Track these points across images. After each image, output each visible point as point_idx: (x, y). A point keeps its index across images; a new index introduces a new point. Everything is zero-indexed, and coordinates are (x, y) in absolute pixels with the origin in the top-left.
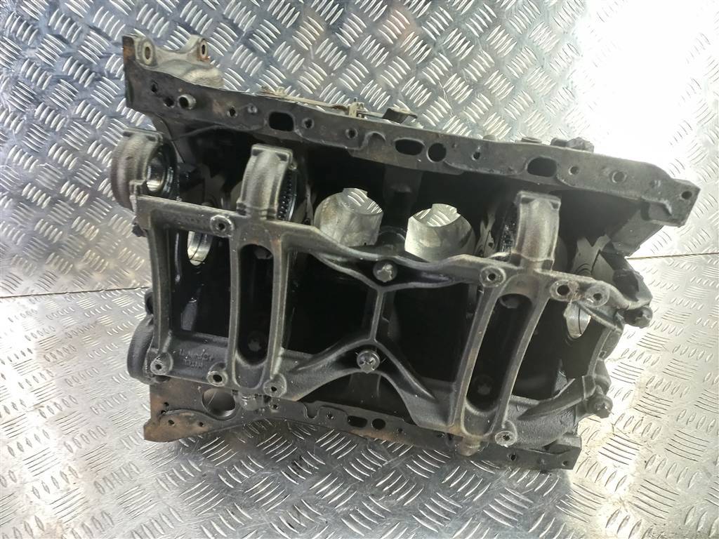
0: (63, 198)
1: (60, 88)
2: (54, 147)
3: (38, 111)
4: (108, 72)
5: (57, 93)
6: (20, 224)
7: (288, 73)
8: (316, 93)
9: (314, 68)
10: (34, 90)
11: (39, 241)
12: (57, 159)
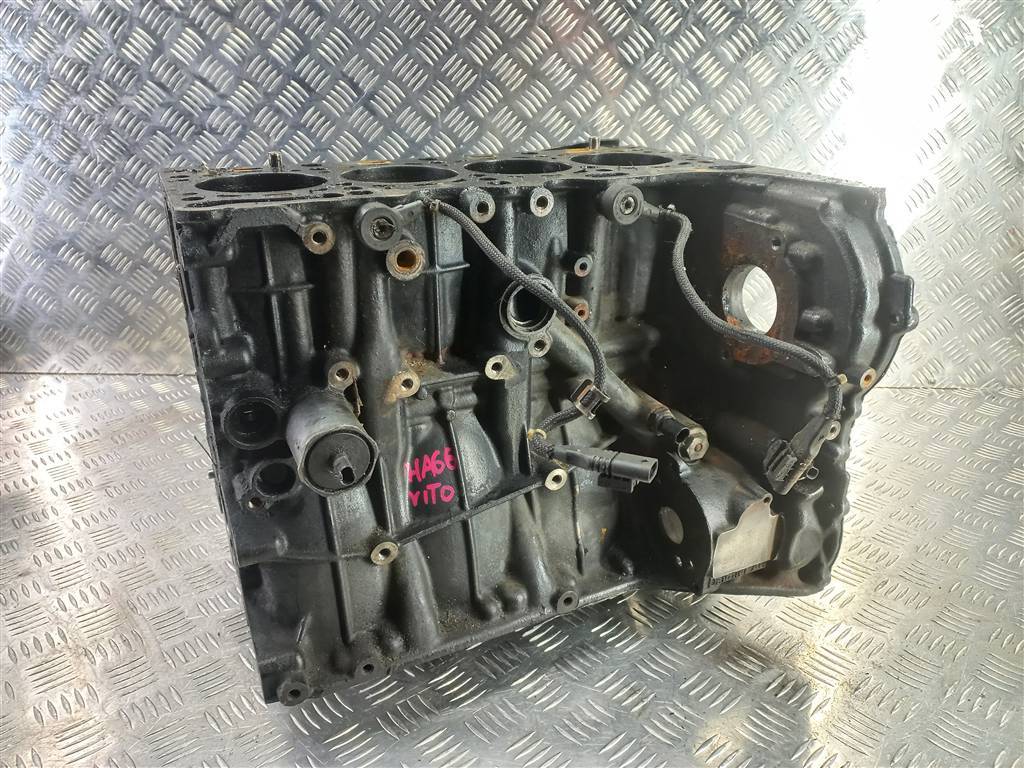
0: (145, 263)
1: (155, 140)
2: (142, 205)
3: (129, 164)
4: (210, 126)
5: (152, 145)
6: (95, 290)
7: (411, 142)
9: (442, 138)
10: (127, 140)
11: (115, 312)
12: (144, 219)
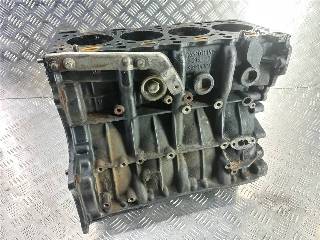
0: (23, 57)
1: (19, 8)
2: (18, 35)
3: (9, 18)
4: (42, 2)
5: (18, 10)
6: (4, 68)
7: (123, 7)
8: (136, 16)
9: (135, 5)
10: (7, 8)
11: (14, 76)
12: (20, 40)
